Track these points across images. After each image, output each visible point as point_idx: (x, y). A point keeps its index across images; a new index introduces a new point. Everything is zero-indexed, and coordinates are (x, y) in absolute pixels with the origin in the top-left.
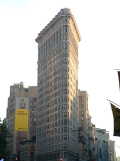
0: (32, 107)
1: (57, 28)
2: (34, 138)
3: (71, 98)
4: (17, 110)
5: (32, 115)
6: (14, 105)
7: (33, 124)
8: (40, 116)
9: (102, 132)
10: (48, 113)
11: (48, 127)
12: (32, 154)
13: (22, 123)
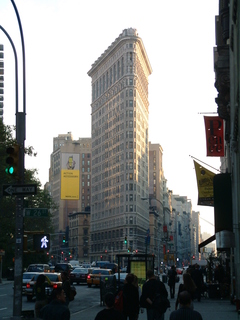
0: (85, 167)
1: (118, 55)
2: (88, 209)
3: (138, 153)
4: (64, 170)
5: (84, 178)
6: (58, 164)
7: (85, 191)
8: (96, 179)
9: (182, 200)
10: (106, 174)
11: (107, 194)
12: (86, 231)
13: (70, 189)
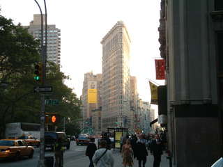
0: (99, 88)
1: (115, 34)
2: (101, 108)
3: (125, 81)
4: (89, 90)
5: (99, 93)
6: (87, 86)
7: (100, 99)
8: (105, 93)
9: (146, 103)
10: (109, 91)
11: (110, 100)
12: (100, 118)
13: (93, 98)
